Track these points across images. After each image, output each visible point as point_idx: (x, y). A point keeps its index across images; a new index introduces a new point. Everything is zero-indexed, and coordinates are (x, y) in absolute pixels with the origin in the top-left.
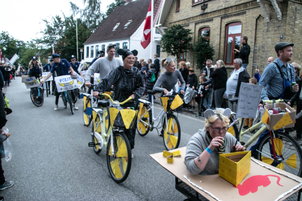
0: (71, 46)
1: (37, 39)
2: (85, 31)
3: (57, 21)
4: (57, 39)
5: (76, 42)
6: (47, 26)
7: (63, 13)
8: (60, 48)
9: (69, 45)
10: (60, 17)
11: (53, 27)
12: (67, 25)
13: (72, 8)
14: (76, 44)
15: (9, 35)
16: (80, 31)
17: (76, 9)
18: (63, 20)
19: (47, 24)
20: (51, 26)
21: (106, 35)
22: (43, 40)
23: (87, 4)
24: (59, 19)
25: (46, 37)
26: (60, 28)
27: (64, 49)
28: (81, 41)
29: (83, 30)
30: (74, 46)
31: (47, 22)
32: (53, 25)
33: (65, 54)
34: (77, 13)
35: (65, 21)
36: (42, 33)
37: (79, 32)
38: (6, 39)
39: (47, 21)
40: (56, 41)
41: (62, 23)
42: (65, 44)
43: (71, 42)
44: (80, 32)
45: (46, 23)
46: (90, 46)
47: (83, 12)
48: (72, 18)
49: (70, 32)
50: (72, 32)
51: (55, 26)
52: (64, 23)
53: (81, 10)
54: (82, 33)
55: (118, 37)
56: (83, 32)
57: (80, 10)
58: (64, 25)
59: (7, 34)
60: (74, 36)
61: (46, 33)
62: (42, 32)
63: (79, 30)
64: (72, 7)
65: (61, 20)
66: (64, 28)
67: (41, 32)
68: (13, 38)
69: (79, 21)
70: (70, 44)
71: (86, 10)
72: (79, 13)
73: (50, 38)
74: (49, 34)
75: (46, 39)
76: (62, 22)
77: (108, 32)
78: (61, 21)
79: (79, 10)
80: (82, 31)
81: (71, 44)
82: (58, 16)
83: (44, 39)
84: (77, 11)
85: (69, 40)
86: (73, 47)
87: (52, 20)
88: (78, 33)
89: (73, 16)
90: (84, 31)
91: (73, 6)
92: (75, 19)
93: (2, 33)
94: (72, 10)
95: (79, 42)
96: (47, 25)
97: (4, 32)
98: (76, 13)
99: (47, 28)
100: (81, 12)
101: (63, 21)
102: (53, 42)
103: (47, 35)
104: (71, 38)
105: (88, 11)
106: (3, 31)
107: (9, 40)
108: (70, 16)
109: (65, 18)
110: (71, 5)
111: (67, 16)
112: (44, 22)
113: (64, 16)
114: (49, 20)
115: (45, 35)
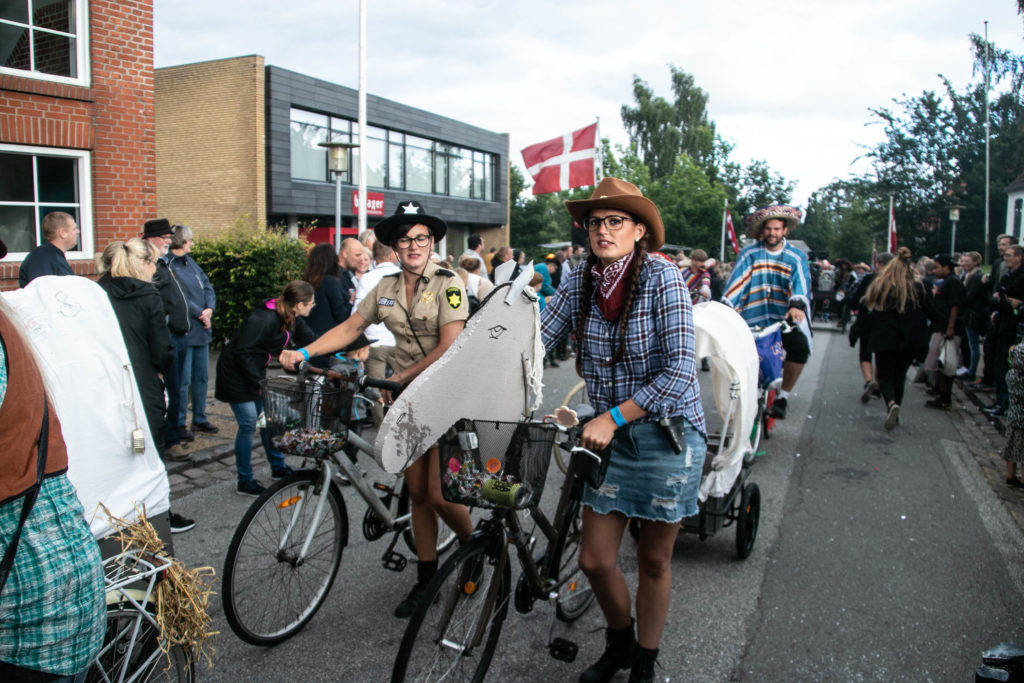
0: (968, 199)
1: (855, 180)
3: (925, 112)
5: (985, 182)
6: (891, 133)
10: (935, 99)
11: (909, 136)
12: (962, 123)
13: (979, 61)
14: (984, 189)
15: (768, 170)
16: (1009, 140)
17: (999, 62)
18: (946, 105)
19: (891, 125)
20: (903, 131)
22: (875, 180)
24: (930, 103)
26: (938, 134)
30: (979, 197)
31: (891, 120)
32: (913, 126)
34: (999, 77)
35: (957, 108)
36: (873, 158)
38: (758, 183)
39: (892, 116)
41: (943, 120)
43: (970, 184)
44: (1007, 145)
45: (887, 122)
48: (980, 95)
51: (916, 131)
52: (949, 117)
53: (1014, 61)
57: (1010, 63)
58: (948, 125)
59: (762, 167)
60: (981, 163)
61: (885, 159)
64: (978, 56)
65: (941, 107)
67: (870, 155)
68: (782, 178)
69: (1007, 104)
72: (1009, 75)
74: (902, 163)
76: (943, 116)
78: (940, 112)
82: (932, 95)
83: (879, 176)
84: (1000, 65)
86: (977, 203)
87: (906, 110)
91: (985, 53)
93: (752, 164)
94: (981, 67)
95: (999, 181)
96: (890, 129)
97: (757, 163)
98: (994, 75)
99: (886, 140)
100: (1014, 70)
101: (945, 112)
103: (890, 164)
104: (970, 169)
106: (752, 161)
107: (770, 185)
108: (972, 90)
109: (955, 100)
110: (976, 50)
111: (961, 92)
112: (882, 119)
113: (952, 93)
114: (897, 112)
115: (881, 166)
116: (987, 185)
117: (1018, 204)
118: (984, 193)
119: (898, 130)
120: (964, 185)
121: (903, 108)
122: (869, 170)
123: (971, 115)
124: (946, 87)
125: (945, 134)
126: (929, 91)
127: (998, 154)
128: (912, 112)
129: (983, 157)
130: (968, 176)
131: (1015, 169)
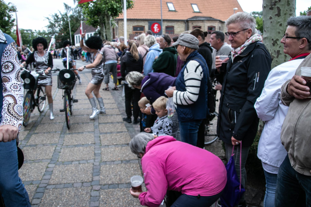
0: (66, 36)
2: (76, 24)
3: (56, 18)
5: (69, 32)
6: (49, 22)
7: (60, 12)
8: (59, 38)
10: (58, 15)
11: (53, 23)
12: (64, 20)
16: (73, 24)
17: (69, 8)
18: (60, 16)
20: (52, 22)
21: (86, 28)
23: (77, 3)
24: (57, 17)
25: (49, 30)
26: (59, 23)
27: (62, 38)
29: (75, 24)
30: (68, 35)
32: (54, 21)
34: (70, 12)
35: (62, 17)
39: (49, 18)
40: (57, 32)
41: (60, 19)
42: (63, 34)
43: (67, 33)
44: (73, 25)
45: (48, 20)
46: (78, 35)
47: (74, 10)
48: (66, 14)
50: (67, 25)
51: (55, 22)
54: (74, 25)
60: (68, 29)
61: (49, 28)
62: (47, 27)
63: (72, 24)
65: (59, 17)
66: (62, 22)
67: (45, 27)
69: (72, 17)
70: (66, 34)
71: (76, 8)
72: (71, 11)
73: (52, 31)
74: (52, 28)
75: (49, 31)
79: (71, 9)
82: (56, 14)
83: (48, 31)
84: (70, 9)
85: (65, 31)
86: (68, 36)
88: (71, 26)
89: (67, 13)
91: (67, 7)
92: (69, 15)
94: (66, 9)
95: (72, 32)
98: (69, 11)
99: (49, 24)
100: (72, 10)
102: (54, 33)
103: (50, 29)
104: (67, 30)
105: (77, 9)
108: (65, 13)
109: (62, 15)
110: (65, 6)
111: (63, 14)
112: (47, 19)
113: (61, 14)
114: (50, 18)
115: (48, 29)
117: (77, 37)
118: (69, 34)
119: (50, 21)
120: (65, 32)
121: (51, 17)
122: (46, 30)
123: (65, 19)
124: (59, 13)
125: (60, 22)
126: (56, 13)
127: (72, 27)
128: (53, 18)
129: (69, 27)
130: (66, 31)
131: (75, 30)
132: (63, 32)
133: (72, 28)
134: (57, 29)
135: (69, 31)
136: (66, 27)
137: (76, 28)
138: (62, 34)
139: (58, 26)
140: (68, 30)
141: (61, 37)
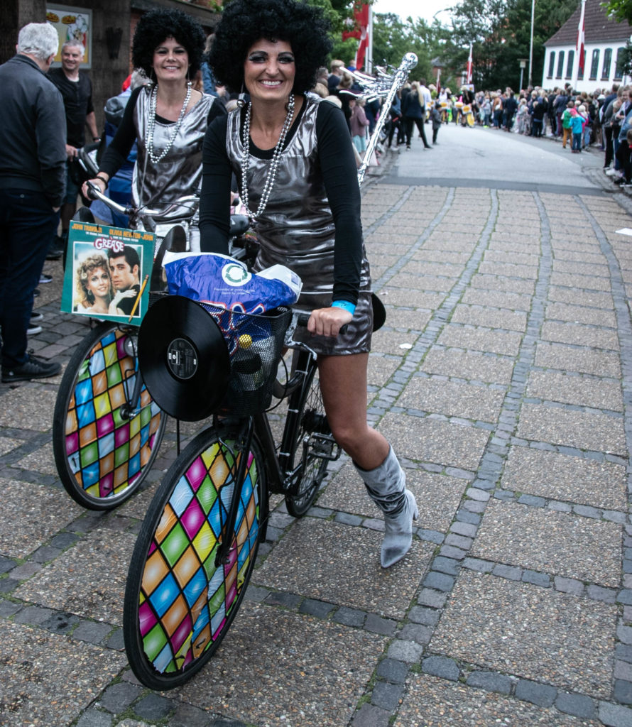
0: (517, 47)
2: (559, 7)
4: (484, 28)
5: (529, 36)
8: (489, 53)
9: (512, 45)
14: (529, 41)
16: (544, 7)
21: (594, 26)
22: (451, 29)
25: (458, 23)
27: (500, 54)
28: (546, 35)
29: (553, 7)
30: (524, 46)
33: (502, 67)
36: (450, 11)
37: (542, 10)
40: (483, 32)
42: (503, 41)
43: (518, 37)
44: (545, 10)
46: (557, 50)
49: (519, 12)
50: (522, 11)
54: (549, 12)
55: (612, 33)
56: (552, 12)
60: (527, 22)
61: (458, 14)
62: (451, 9)
63: (541, 5)
67: (447, 10)
70: (514, 41)
73: (467, 25)
74: (469, 16)
75: (458, 26)
77: (598, 19)
80: (550, 8)
81: (516, 44)
83: (454, 27)
85: (515, 30)
86: (522, 50)
88: (535, 17)
90: (556, 9)
95: (538, 37)
102: (474, 35)
103: (463, 18)
104: (520, 27)
115: (455, 18)
116: (532, 39)
117: (553, 55)
118: (529, 45)
120: (513, 35)
122: (448, 22)
127: (539, 16)
129: (529, 18)
130: (518, 31)
131: (549, 28)
132: (506, 32)
133: (538, 22)
134: (487, 22)
135: (528, 31)
136: (521, 15)
137: (556, 25)
138: (500, 41)
139: (491, 11)
140: (524, 28)
141: (498, 50)
